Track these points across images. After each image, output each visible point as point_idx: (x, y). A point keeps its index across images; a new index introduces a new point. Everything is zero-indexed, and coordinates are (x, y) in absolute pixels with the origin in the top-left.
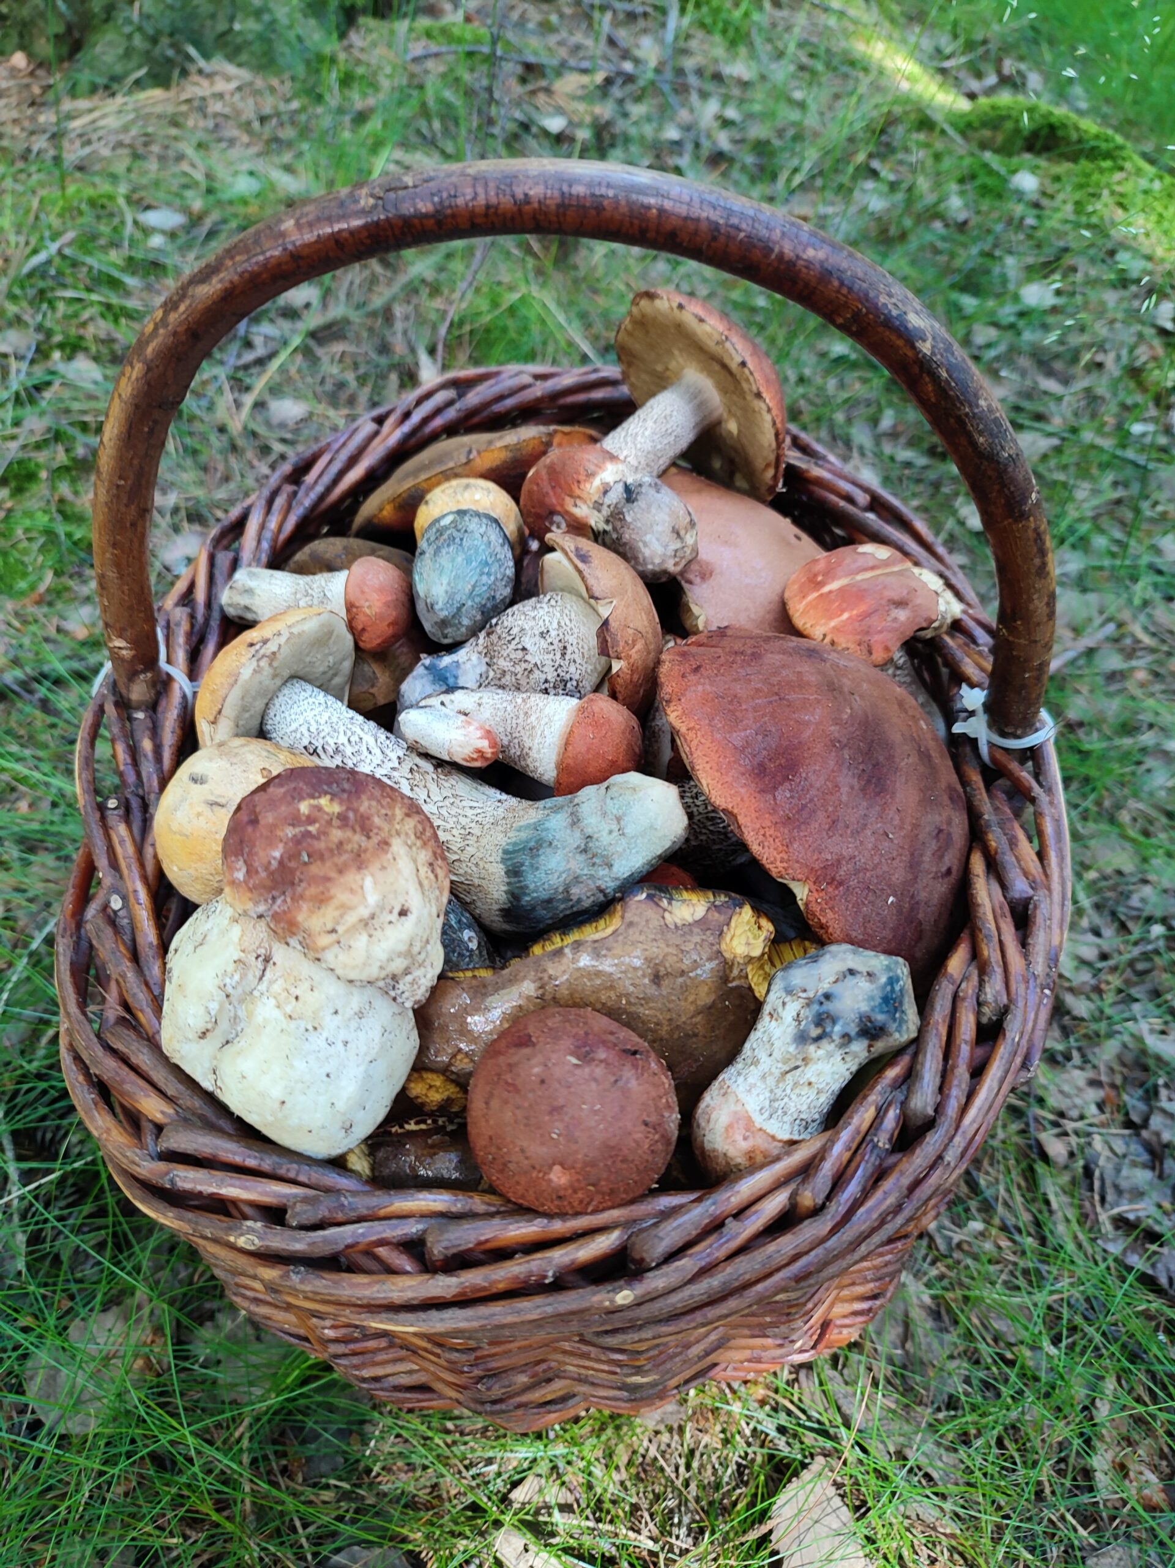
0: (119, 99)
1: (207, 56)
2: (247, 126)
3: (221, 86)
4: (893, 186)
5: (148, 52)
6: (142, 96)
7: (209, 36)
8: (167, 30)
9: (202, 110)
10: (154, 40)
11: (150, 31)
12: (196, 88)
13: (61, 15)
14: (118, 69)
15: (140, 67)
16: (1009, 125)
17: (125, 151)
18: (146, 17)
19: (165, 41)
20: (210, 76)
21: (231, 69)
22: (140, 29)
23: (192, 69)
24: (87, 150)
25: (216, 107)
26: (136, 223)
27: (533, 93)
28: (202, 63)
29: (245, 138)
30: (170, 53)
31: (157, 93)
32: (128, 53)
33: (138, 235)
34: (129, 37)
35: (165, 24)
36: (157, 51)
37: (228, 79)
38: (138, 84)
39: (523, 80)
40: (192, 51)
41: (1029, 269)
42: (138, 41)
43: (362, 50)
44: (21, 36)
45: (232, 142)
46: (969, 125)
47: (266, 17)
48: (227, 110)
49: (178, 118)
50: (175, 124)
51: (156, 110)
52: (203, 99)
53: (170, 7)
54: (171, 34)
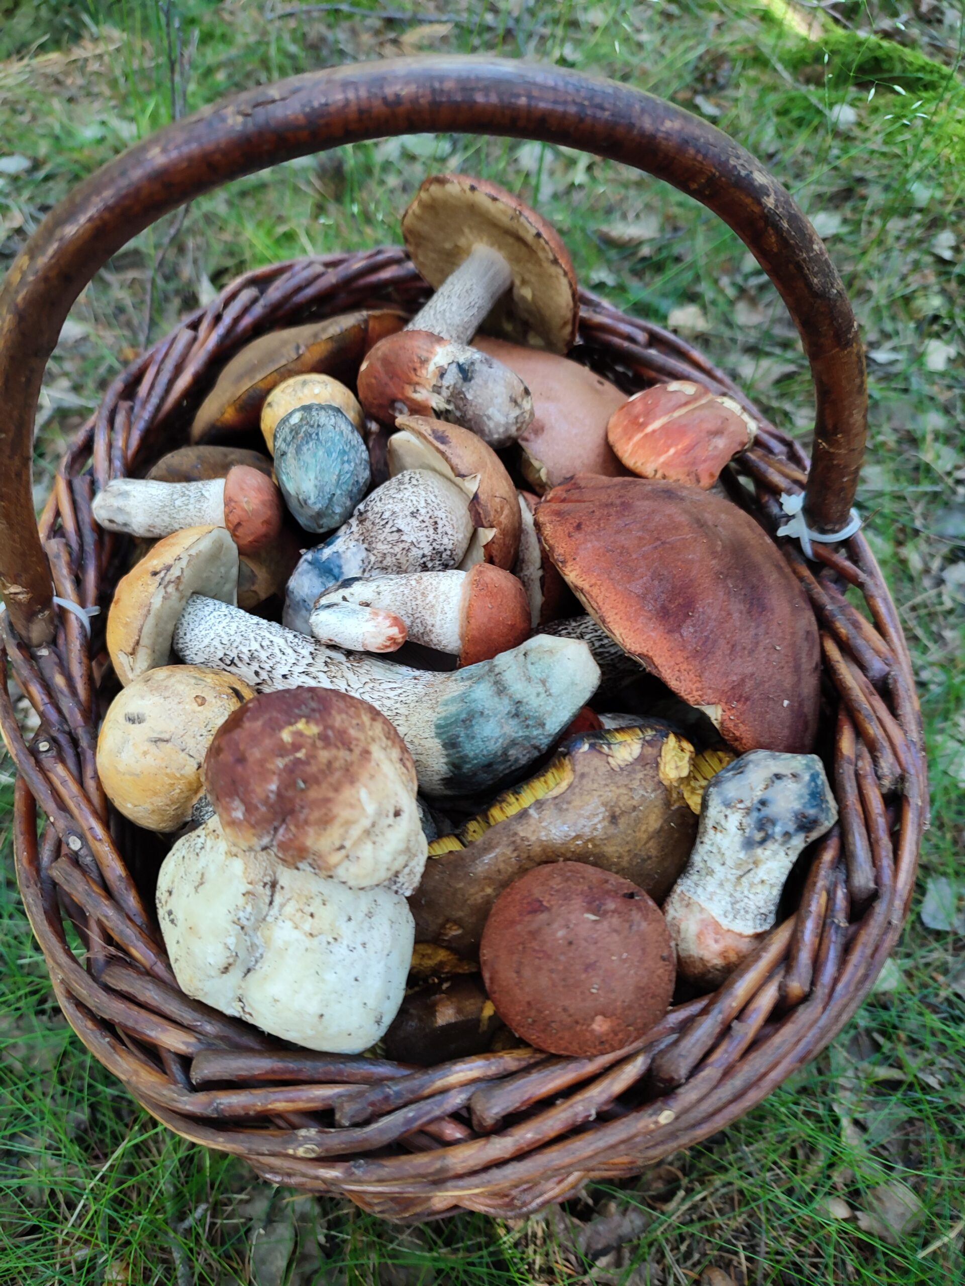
0: (26, 61)
1: (97, 23)
2: (113, 83)
3: (103, 48)
5: (50, 21)
6: (42, 59)
9: (82, 70)
10: (56, 11)
12: (84, 51)
14: (29, 36)
15: (45, 33)
19: (65, 10)
20: (95, 40)
21: (116, 33)
23: (85, 34)
25: (94, 66)
27: (381, 44)
28: (94, 29)
29: (107, 92)
30: (67, 21)
31: (54, 56)
32: (36, 23)
34: (38, 7)
36: (57, 20)
37: (110, 40)
38: (43, 48)
39: (377, 33)
40: (86, 18)
42: (44, 13)
43: (232, 13)
45: (97, 96)
48: (102, 69)
49: (61, 77)
50: (58, 82)
51: (48, 70)
52: (86, 60)
54: (71, 5)
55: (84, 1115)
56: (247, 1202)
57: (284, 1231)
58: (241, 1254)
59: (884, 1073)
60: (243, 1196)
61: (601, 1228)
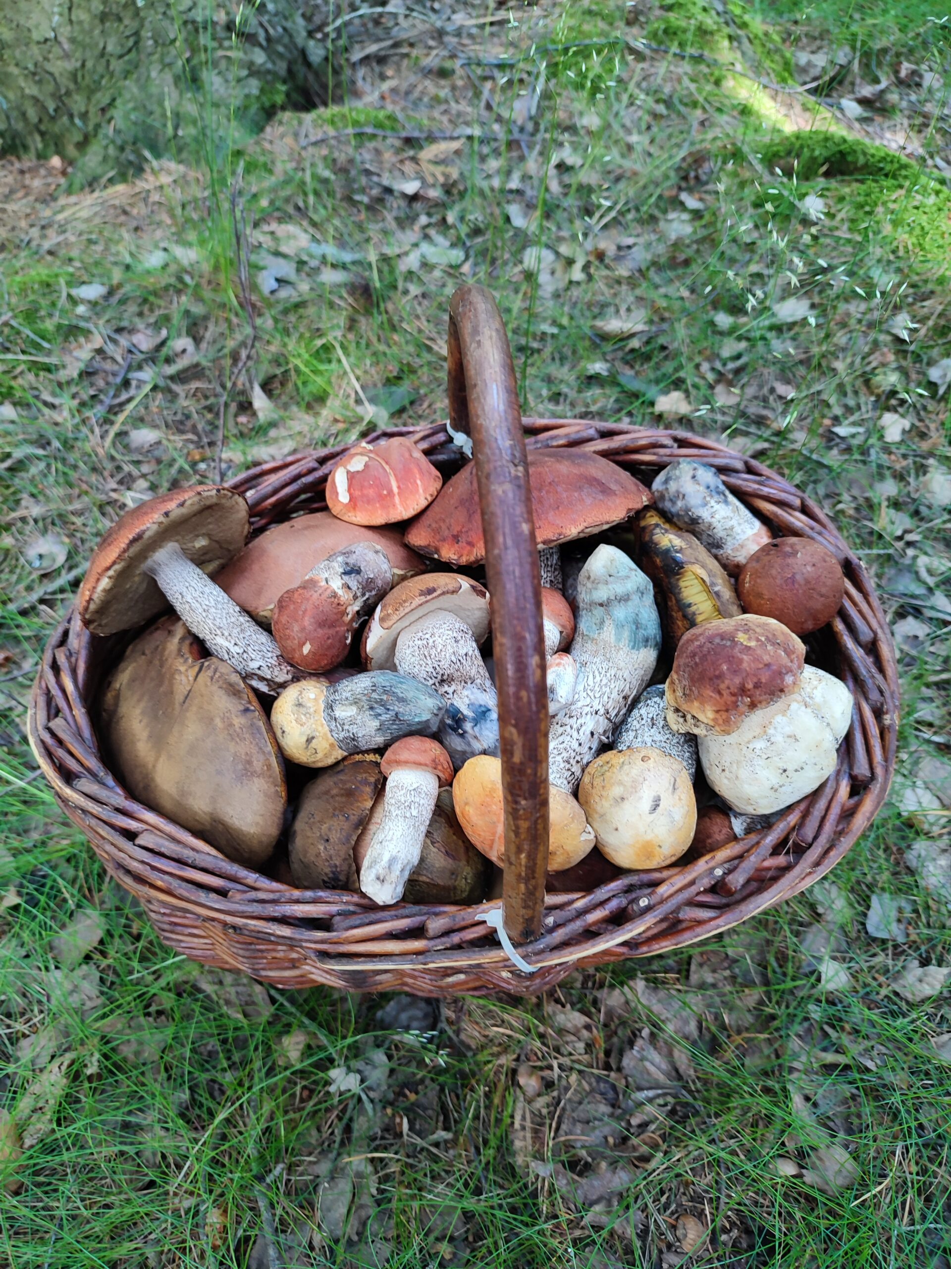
0: (96, 194)
1: (158, 157)
2: (172, 212)
3: (165, 179)
5: (117, 158)
6: (111, 190)
7: (160, 143)
8: (131, 140)
9: (145, 200)
10: (122, 149)
11: (119, 142)
12: (147, 182)
14: (99, 171)
15: (113, 169)
18: (117, 131)
19: (128, 148)
20: (156, 173)
21: (172, 165)
22: (113, 142)
23: (146, 167)
25: (155, 197)
26: (68, 296)
27: (402, 162)
28: (155, 163)
29: (168, 221)
30: (132, 157)
31: (120, 188)
32: (105, 159)
33: (68, 306)
34: (106, 147)
35: (130, 136)
36: (123, 157)
37: (169, 173)
38: (111, 181)
40: (147, 154)
42: (111, 151)
43: (272, 141)
44: (56, 144)
45: (159, 224)
47: (200, 125)
48: (163, 200)
49: (128, 208)
50: (125, 212)
51: (117, 202)
52: (149, 191)
53: (135, 123)
54: (134, 143)
55: (185, 1096)
56: (314, 1163)
57: (345, 1186)
58: (312, 1205)
59: (830, 1058)
60: (311, 1159)
61: (596, 1183)
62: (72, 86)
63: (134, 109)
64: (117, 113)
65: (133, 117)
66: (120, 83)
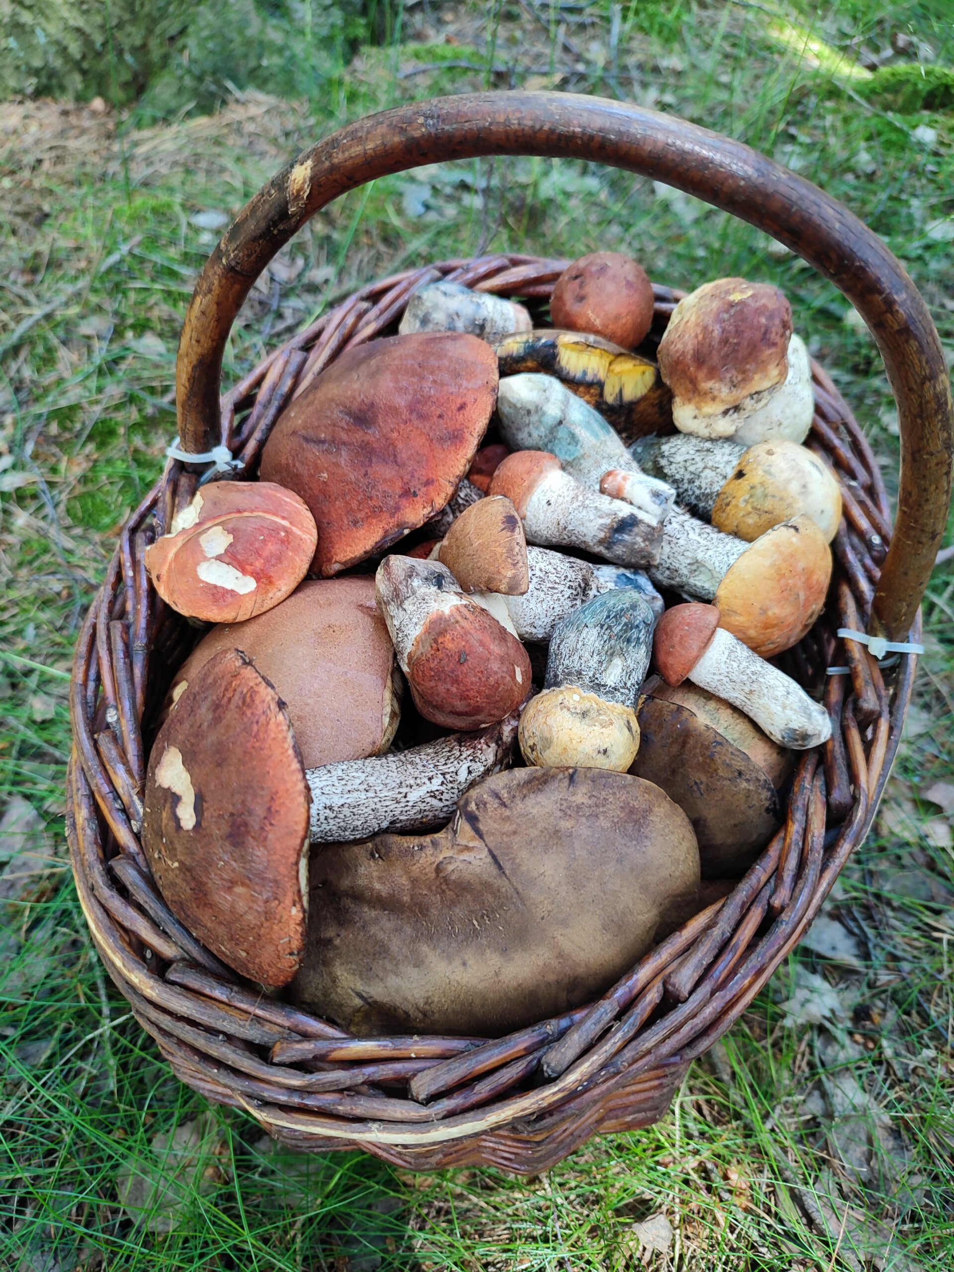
0: (175, 128)
1: (241, 87)
2: (274, 141)
3: (253, 110)
4: (811, 147)
5: (195, 89)
6: (192, 123)
7: (243, 72)
8: (210, 70)
9: (239, 131)
10: (200, 79)
11: (197, 72)
12: (233, 114)
13: (128, 67)
14: (173, 104)
15: (189, 100)
16: (908, 88)
17: (179, 169)
18: (193, 61)
19: (208, 79)
20: (244, 104)
21: (260, 96)
22: (189, 71)
23: (230, 98)
24: (150, 170)
25: (250, 127)
26: (189, 224)
28: (238, 94)
29: (273, 151)
30: (213, 88)
31: (202, 120)
32: (180, 91)
33: (191, 234)
34: (181, 78)
35: (208, 65)
36: (202, 88)
37: (258, 103)
38: (189, 115)
39: (495, 85)
40: (230, 85)
41: (932, 208)
42: (188, 81)
43: (364, 72)
44: (99, 85)
45: (263, 154)
46: (873, 91)
47: (287, 53)
48: (258, 131)
49: (221, 139)
50: (218, 143)
51: (204, 134)
52: (239, 123)
53: (212, 52)
54: (214, 73)
62: (127, 16)
63: (211, 37)
64: (191, 42)
65: (210, 45)
66: (191, 10)
